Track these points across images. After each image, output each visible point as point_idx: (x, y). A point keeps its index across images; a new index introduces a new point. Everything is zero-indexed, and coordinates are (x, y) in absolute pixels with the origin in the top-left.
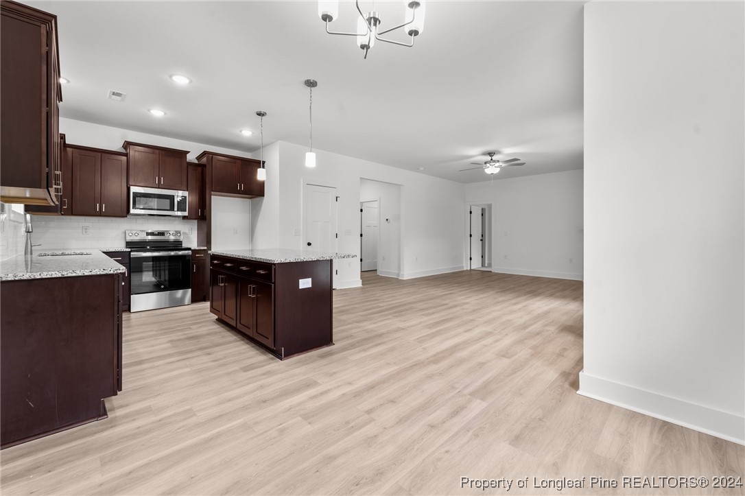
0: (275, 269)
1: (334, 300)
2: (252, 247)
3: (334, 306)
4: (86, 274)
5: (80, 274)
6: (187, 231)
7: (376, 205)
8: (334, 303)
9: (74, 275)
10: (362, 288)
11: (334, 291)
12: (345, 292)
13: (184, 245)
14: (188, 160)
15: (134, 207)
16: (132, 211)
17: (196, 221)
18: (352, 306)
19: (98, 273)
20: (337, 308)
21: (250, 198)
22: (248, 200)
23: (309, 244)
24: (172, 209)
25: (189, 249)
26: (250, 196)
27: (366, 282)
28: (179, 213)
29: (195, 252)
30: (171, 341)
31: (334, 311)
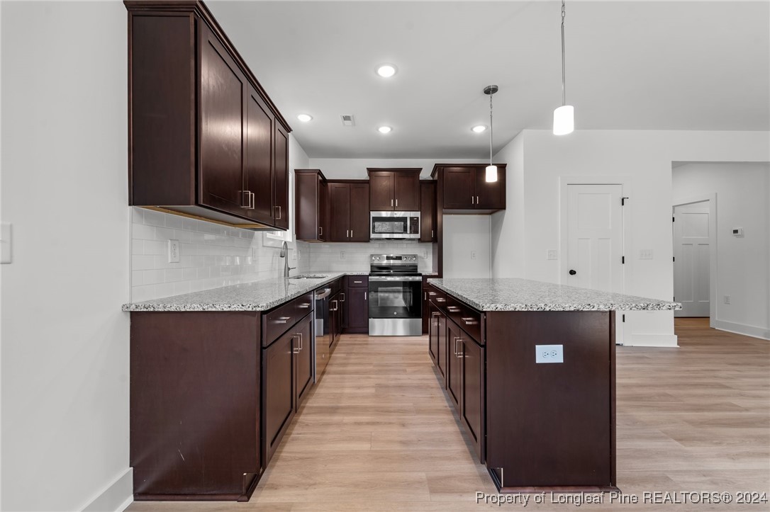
0: (485, 320)
1: (618, 366)
2: (493, 275)
3: (620, 380)
4: (225, 310)
5: (219, 310)
6: (423, 255)
7: (706, 208)
8: (618, 373)
9: (214, 310)
10: (679, 352)
11: (618, 349)
12: (643, 354)
13: (419, 271)
14: (420, 179)
15: (374, 232)
16: (373, 236)
17: (431, 244)
18: (661, 391)
19: (237, 310)
20: (625, 386)
21: (490, 214)
22: (488, 216)
23: (572, 272)
24: (405, 231)
25: (420, 275)
26: (490, 211)
27: (687, 340)
28: (413, 236)
29: (425, 277)
30: (379, 386)
31: (619, 392)
